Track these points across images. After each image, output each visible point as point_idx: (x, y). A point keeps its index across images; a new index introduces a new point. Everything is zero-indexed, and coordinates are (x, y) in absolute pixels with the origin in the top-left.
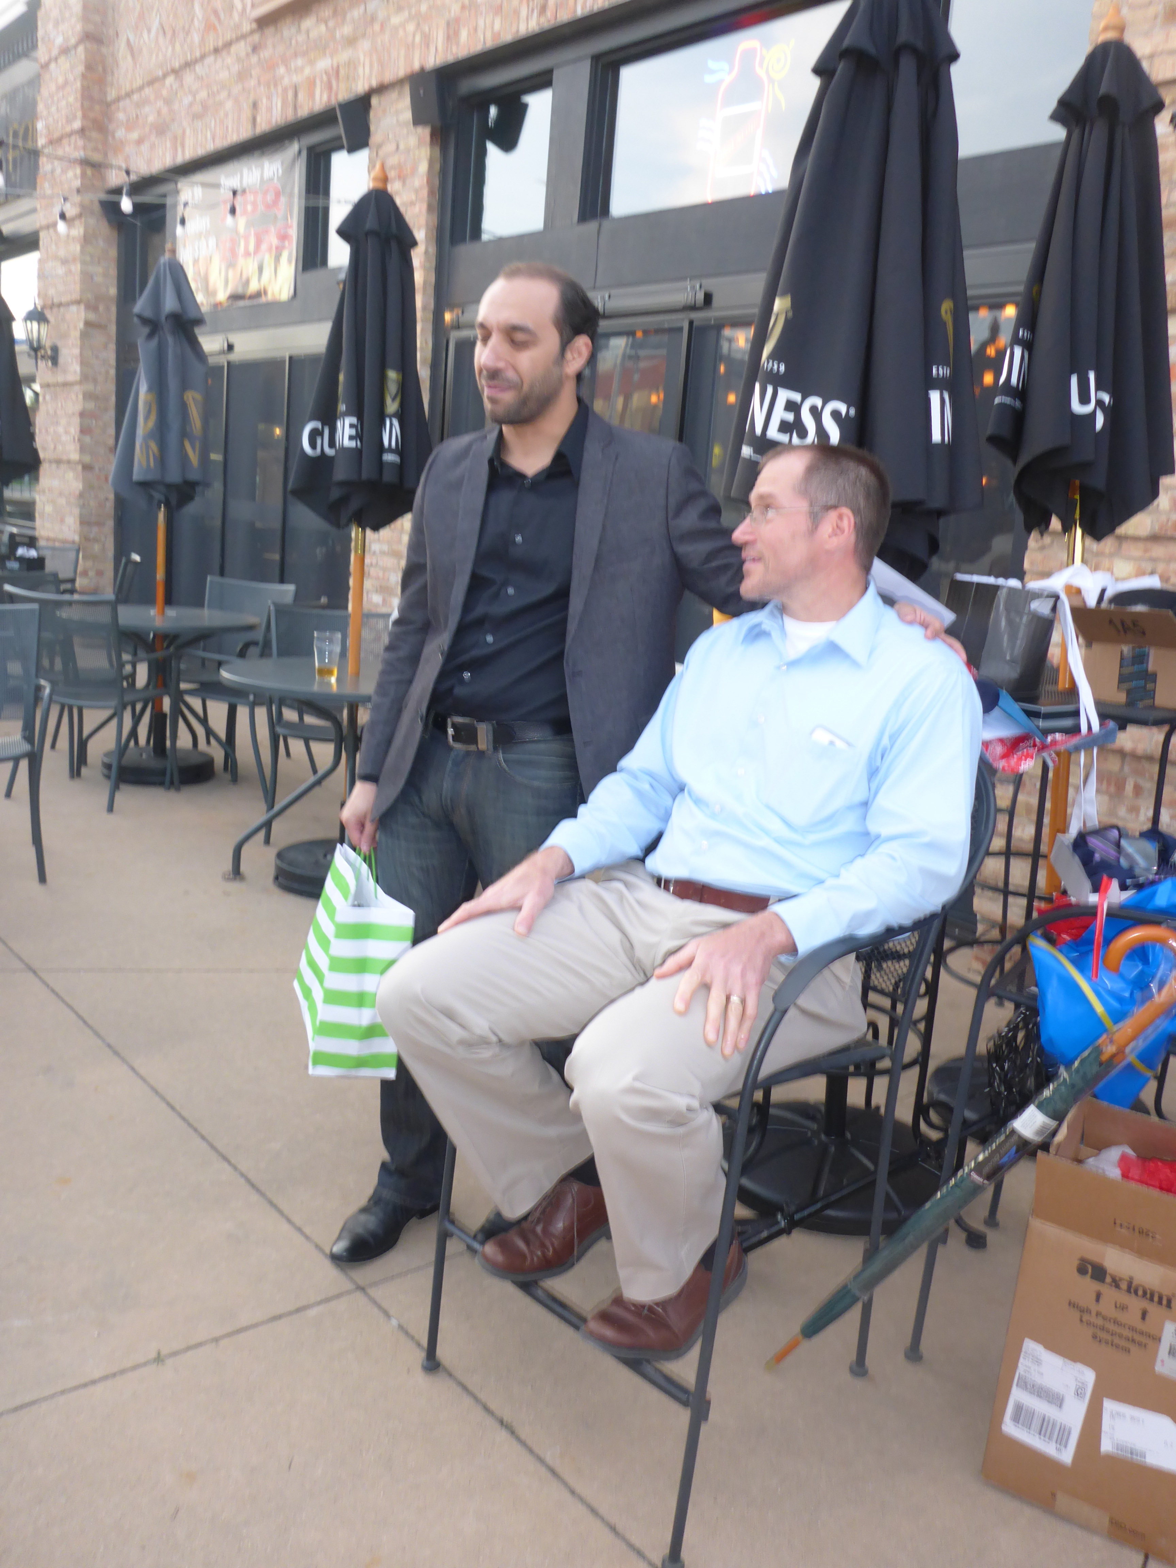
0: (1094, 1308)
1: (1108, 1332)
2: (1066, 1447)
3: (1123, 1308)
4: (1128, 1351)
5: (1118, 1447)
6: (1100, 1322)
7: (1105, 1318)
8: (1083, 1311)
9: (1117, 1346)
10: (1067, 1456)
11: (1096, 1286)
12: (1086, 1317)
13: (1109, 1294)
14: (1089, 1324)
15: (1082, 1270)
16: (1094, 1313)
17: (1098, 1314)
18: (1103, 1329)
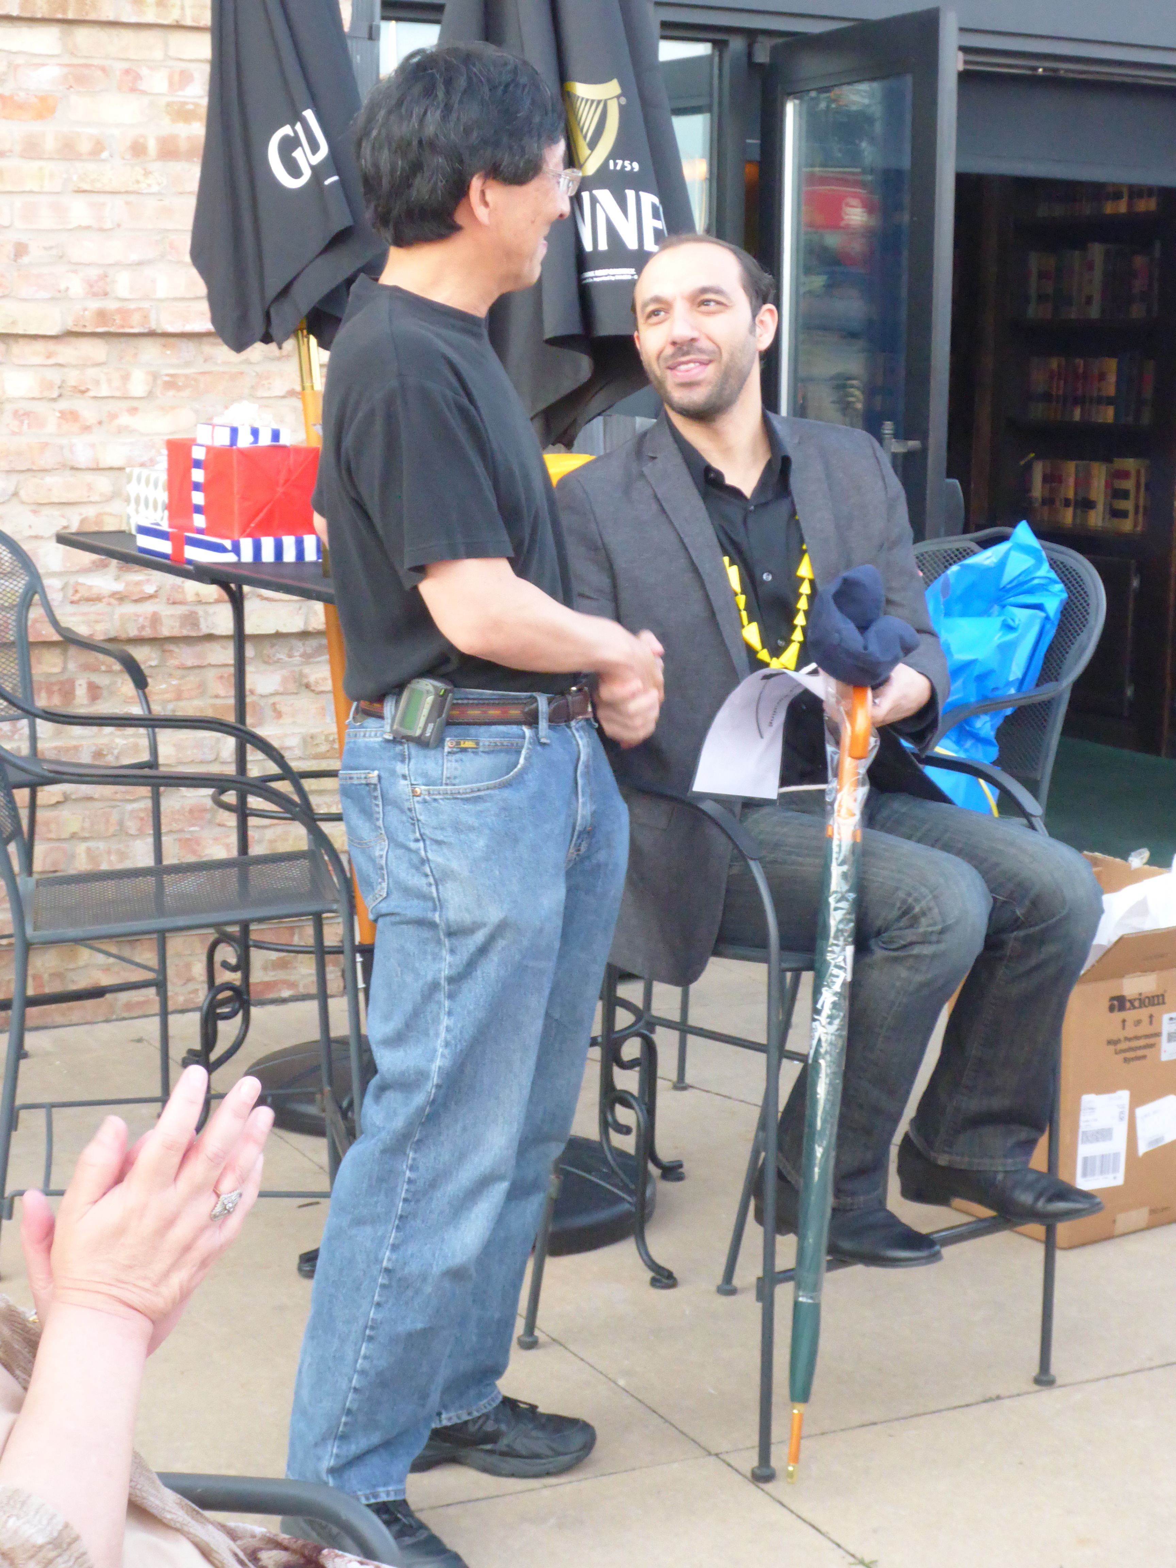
0: (1121, 1034)
1: (1132, 1049)
2: (1119, 1170)
3: (1138, 1023)
4: (1144, 1057)
5: (1148, 1144)
6: (1127, 1044)
7: (1129, 1040)
8: (1116, 1043)
9: (1139, 1058)
10: (1120, 1179)
11: (1122, 1015)
13: (1130, 1015)
14: (1120, 1051)
15: (1111, 1009)
16: (1122, 1040)
17: (1125, 1039)
18: (1128, 1049)
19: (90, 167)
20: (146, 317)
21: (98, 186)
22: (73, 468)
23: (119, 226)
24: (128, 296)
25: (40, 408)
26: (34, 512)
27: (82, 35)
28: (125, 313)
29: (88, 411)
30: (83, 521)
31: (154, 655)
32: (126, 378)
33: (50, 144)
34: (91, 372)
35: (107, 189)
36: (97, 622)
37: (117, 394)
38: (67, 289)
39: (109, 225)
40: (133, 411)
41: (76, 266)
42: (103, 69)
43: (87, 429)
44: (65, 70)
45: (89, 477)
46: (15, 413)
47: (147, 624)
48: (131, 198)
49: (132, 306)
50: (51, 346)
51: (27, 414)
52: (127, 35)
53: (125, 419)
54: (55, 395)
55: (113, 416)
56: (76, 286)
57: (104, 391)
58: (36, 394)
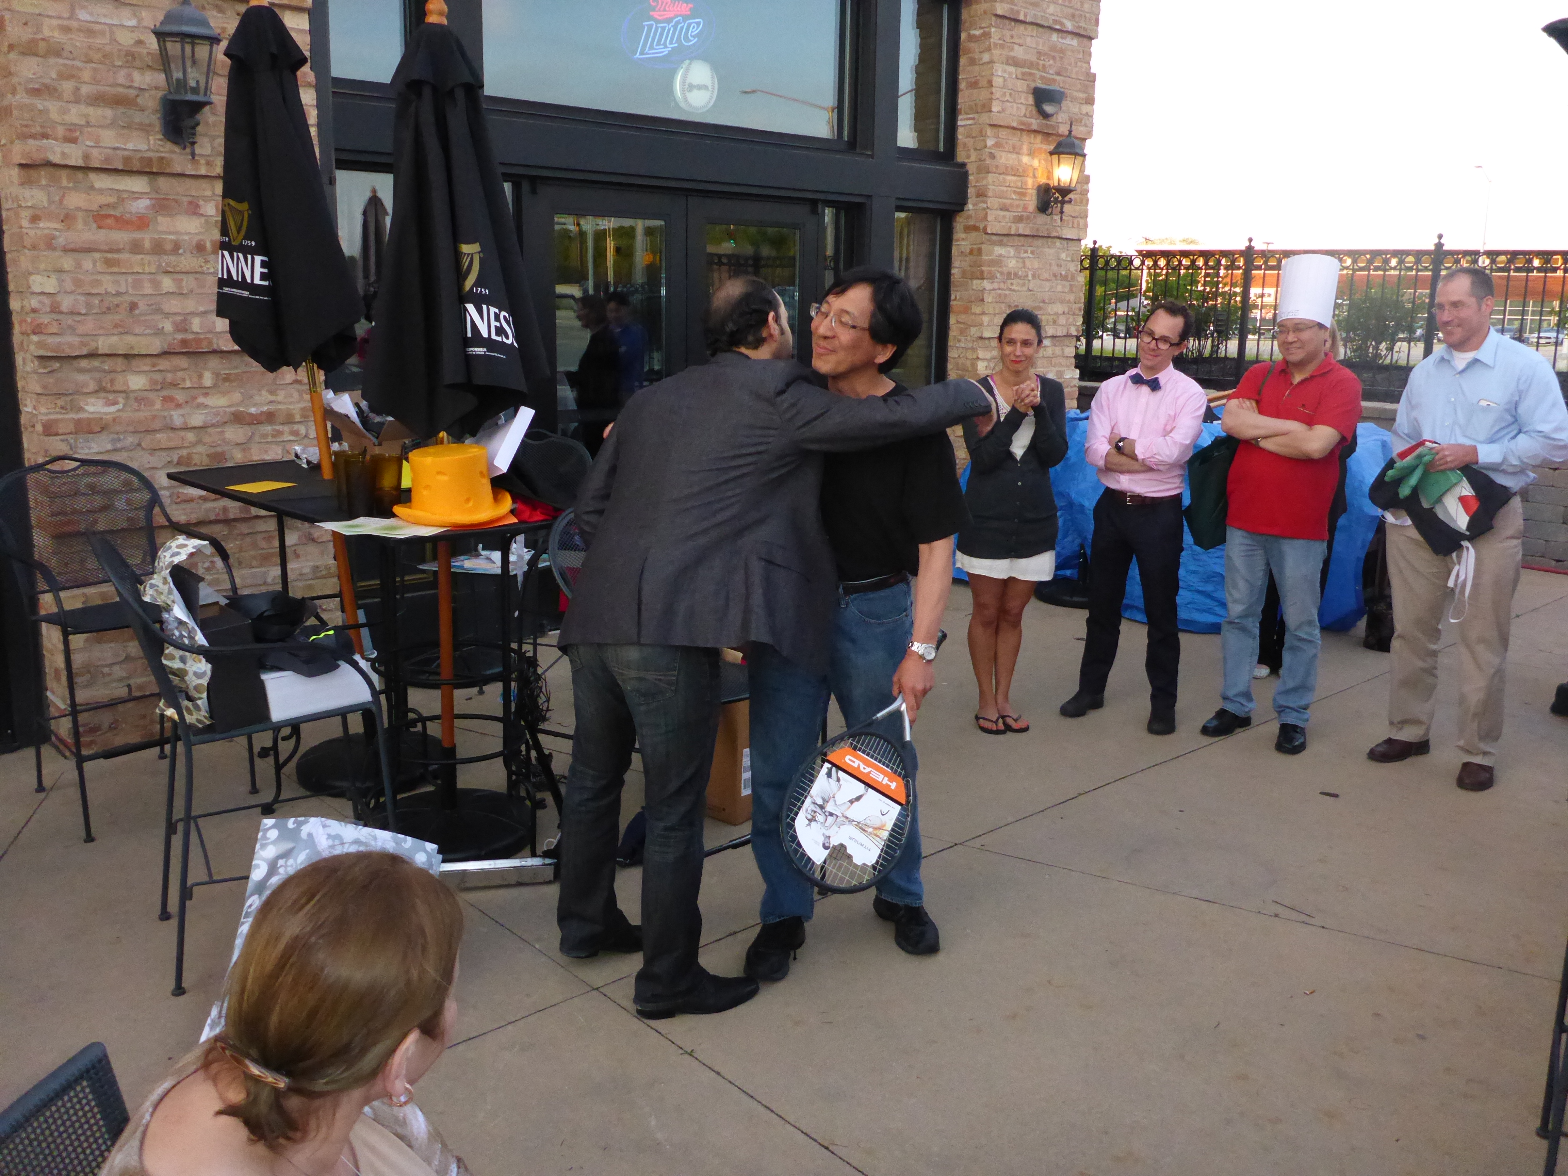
19: (172, 258)
20: (210, 342)
21: (178, 269)
22: (172, 428)
23: (192, 291)
24: (199, 331)
25: (152, 395)
26: (151, 454)
27: (162, 182)
28: (198, 341)
29: (180, 396)
30: (179, 458)
31: (225, 529)
32: (200, 376)
33: (147, 245)
34: (180, 374)
35: (183, 270)
36: (191, 513)
37: (196, 386)
38: (163, 328)
39: (185, 291)
40: (206, 395)
41: (167, 315)
42: (176, 201)
43: (179, 406)
44: (153, 202)
45: (182, 433)
46: (136, 399)
47: (221, 512)
48: (197, 276)
49: (202, 336)
50: (155, 360)
51: (143, 399)
52: (189, 182)
53: (201, 400)
54: (159, 387)
55: (194, 398)
56: (168, 326)
57: (188, 384)
58: (148, 388)
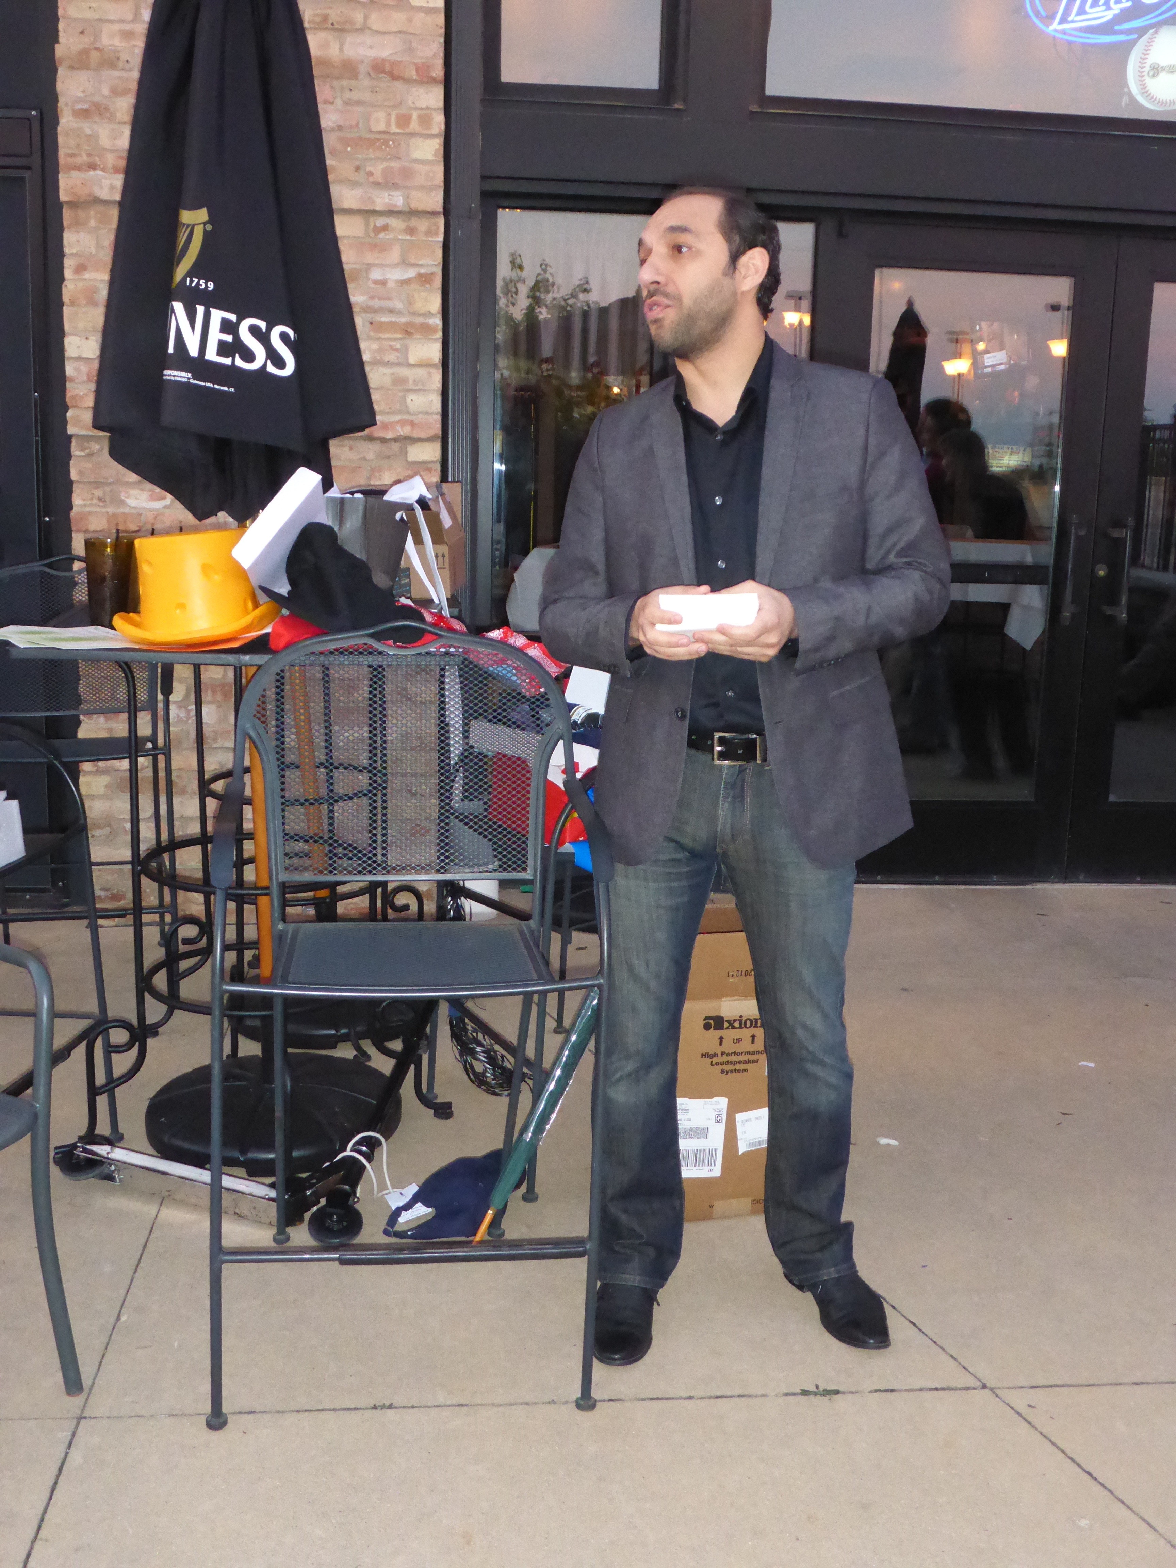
0: (719, 1050)
1: (731, 1063)
2: (715, 1165)
3: (739, 1040)
4: (746, 1070)
5: (751, 1145)
6: (725, 1058)
7: (728, 1055)
8: (712, 1056)
9: (739, 1071)
10: (716, 1172)
11: (720, 1033)
12: (715, 1060)
13: (727, 1035)
14: (717, 1064)
15: (707, 1027)
16: (720, 1054)
17: (723, 1053)
18: (727, 1063)
